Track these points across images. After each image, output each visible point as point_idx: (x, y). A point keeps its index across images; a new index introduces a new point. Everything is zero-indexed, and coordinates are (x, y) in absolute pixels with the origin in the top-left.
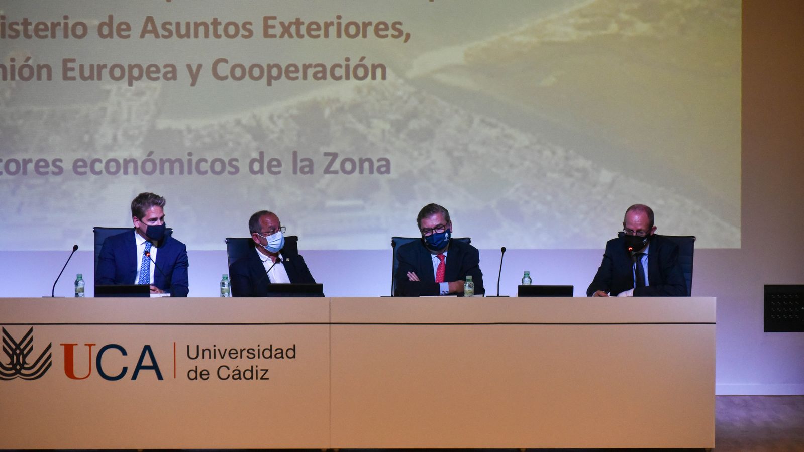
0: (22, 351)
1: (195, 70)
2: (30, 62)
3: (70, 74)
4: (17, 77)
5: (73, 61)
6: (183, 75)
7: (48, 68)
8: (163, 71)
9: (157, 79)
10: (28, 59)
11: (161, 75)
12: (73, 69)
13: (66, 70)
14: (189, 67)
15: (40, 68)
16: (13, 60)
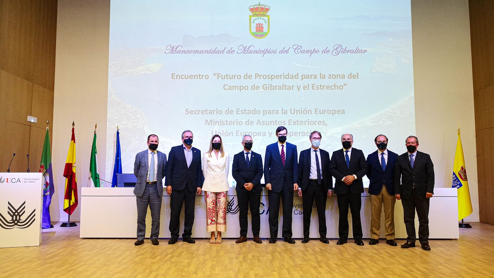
0: (231, 204)
1: (270, 134)
2: (228, 131)
3: (238, 135)
4: (224, 135)
5: (239, 131)
6: (267, 134)
7: (232, 133)
8: (262, 134)
9: (261, 136)
10: (227, 131)
11: (262, 135)
12: (239, 133)
13: (237, 133)
14: (269, 132)
15: (230, 133)
16: (223, 131)
